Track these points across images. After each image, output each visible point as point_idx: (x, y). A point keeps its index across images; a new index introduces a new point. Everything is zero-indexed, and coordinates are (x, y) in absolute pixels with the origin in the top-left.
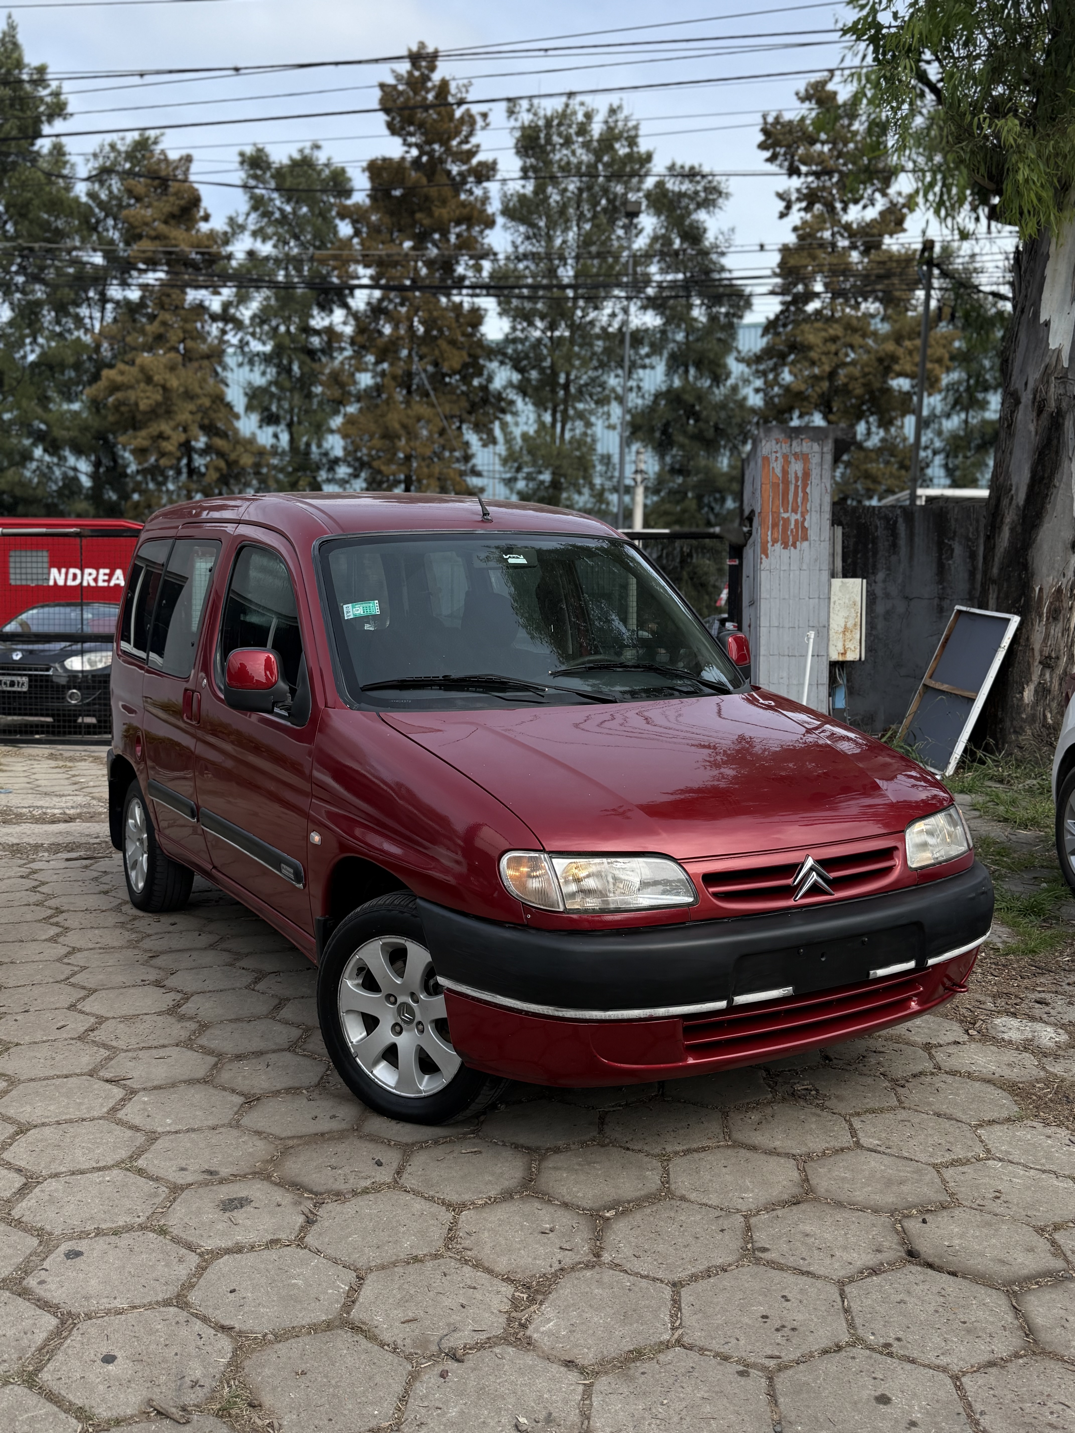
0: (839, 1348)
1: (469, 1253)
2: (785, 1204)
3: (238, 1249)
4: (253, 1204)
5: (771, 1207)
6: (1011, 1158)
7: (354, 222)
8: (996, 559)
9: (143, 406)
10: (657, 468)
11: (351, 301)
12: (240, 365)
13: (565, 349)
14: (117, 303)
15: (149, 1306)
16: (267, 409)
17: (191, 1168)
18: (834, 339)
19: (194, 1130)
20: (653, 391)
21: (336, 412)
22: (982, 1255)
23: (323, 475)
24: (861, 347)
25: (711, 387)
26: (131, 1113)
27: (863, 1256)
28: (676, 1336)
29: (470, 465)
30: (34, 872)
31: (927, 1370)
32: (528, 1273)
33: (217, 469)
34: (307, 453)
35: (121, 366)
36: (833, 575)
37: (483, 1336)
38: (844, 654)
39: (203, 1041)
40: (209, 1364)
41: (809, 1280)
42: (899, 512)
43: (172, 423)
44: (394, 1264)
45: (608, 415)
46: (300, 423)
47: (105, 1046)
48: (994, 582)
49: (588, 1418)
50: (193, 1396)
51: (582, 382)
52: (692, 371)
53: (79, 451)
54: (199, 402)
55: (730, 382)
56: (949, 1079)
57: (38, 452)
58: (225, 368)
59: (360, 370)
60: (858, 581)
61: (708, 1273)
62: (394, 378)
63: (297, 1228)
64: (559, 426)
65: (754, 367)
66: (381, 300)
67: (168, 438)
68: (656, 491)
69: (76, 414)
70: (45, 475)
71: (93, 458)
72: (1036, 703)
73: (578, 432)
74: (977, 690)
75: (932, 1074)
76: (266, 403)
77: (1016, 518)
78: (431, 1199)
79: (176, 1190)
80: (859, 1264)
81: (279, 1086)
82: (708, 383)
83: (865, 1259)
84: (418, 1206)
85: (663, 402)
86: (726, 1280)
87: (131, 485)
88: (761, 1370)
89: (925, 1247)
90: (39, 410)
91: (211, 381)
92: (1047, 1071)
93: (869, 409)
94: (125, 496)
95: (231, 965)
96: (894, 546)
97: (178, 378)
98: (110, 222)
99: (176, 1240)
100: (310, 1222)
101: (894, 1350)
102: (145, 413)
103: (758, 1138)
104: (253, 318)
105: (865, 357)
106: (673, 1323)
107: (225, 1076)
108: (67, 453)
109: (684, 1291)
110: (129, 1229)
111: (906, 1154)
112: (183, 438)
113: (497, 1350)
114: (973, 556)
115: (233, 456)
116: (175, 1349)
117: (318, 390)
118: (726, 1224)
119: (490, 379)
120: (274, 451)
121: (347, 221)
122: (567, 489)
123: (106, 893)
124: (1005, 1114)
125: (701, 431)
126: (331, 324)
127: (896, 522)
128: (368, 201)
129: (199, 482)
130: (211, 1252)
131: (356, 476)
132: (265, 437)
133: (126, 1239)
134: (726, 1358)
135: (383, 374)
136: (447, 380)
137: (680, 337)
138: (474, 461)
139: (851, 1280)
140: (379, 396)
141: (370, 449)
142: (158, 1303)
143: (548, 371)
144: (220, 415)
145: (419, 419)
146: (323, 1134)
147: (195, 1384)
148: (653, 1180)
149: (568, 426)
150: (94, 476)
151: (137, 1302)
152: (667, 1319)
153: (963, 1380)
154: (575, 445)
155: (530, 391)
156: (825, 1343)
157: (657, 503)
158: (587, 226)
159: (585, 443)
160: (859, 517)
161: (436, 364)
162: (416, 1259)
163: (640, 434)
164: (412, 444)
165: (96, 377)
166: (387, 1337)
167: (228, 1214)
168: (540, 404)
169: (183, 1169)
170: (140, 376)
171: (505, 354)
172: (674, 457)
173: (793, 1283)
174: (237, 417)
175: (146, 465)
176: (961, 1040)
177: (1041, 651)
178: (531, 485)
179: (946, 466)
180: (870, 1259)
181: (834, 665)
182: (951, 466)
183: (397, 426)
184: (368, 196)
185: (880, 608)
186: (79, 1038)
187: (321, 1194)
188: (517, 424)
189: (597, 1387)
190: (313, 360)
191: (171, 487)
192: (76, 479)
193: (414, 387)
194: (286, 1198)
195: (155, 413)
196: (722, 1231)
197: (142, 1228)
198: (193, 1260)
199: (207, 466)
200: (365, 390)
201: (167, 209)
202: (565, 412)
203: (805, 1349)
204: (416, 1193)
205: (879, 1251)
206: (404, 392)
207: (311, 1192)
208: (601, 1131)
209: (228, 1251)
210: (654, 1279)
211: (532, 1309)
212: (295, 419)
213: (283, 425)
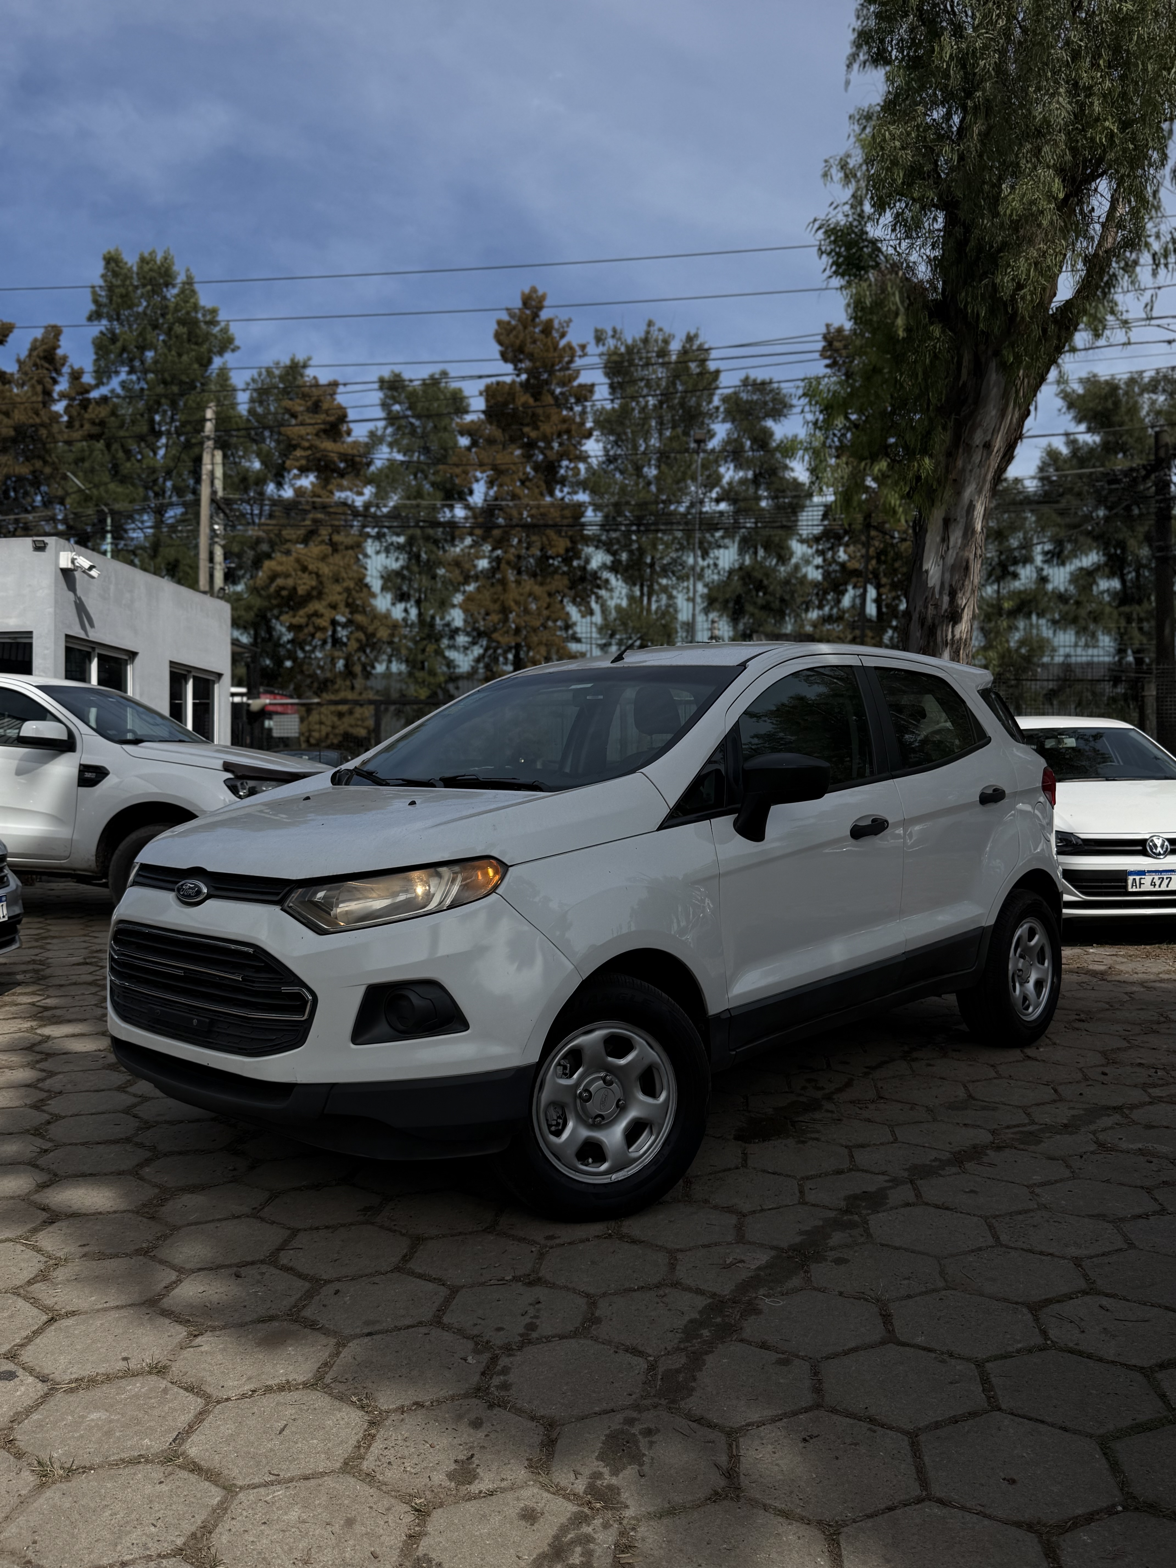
7: (471, 436)
9: (301, 591)
11: (469, 499)
12: (378, 553)
14: (273, 501)
16: (400, 588)
20: (727, 568)
21: (458, 590)
23: (445, 642)
25: (777, 565)
29: (570, 632)
33: (358, 640)
34: (432, 625)
35: (280, 557)
43: (324, 603)
45: (686, 588)
46: (427, 599)
51: (665, 562)
52: (761, 553)
54: (345, 584)
55: (794, 561)
58: (366, 556)
59: (477, 556)
62: (506, 561)
64: (646, 598)
65: (815, 547)
66: (495, 498)
67: (318, 615)
73: (663, 603)
76: (399, 584)
82: (774, 562)
85: (736, 578)
87: (283, 654)
91: (354, 567)
94: (279, 662)
97: (328, 566)
98: (268, 434)
102: (302, 596)
104: (389, 514)
112: (330, 614)
115: (371, 629)
117: (441, 572)
119: (588, 561)
120: (406, 623)
121: (466, 435)
125: (769, 602)
126: (453, 517)
128: (482, 418)
129: (342, 650)
131: (474, 643)
132: (398, 613)
135: (497, 558)
136: (552, 562)
137: (750, 525)
138: (574, 629)
140: (493, 576)
141: (488, 621)
143: (636, 553)
144: (362, 595)
145: (529, 595)
149: (654, 599)
154: (660, 614)
155: (621, 569)
158: (668, 433)
159: (668, 612)
161: (542, 548)
163: (717, 605)
165: (258, 567)
168: (630, 580)
170: (296, 566)
171: (600, 541)
174: (374, 596)
183: (511, 603)
184: (483, 414)
188: (612, 598)
190: (438, 547)
191: (318, 655)
193: (524, 569)
195: (310, 596)
199: (348, 637)
200: (482, 572)
201: (319, 425)
202: (651, 587)
206: (515, 573)
212: (423, 596)
213: (412, 602)
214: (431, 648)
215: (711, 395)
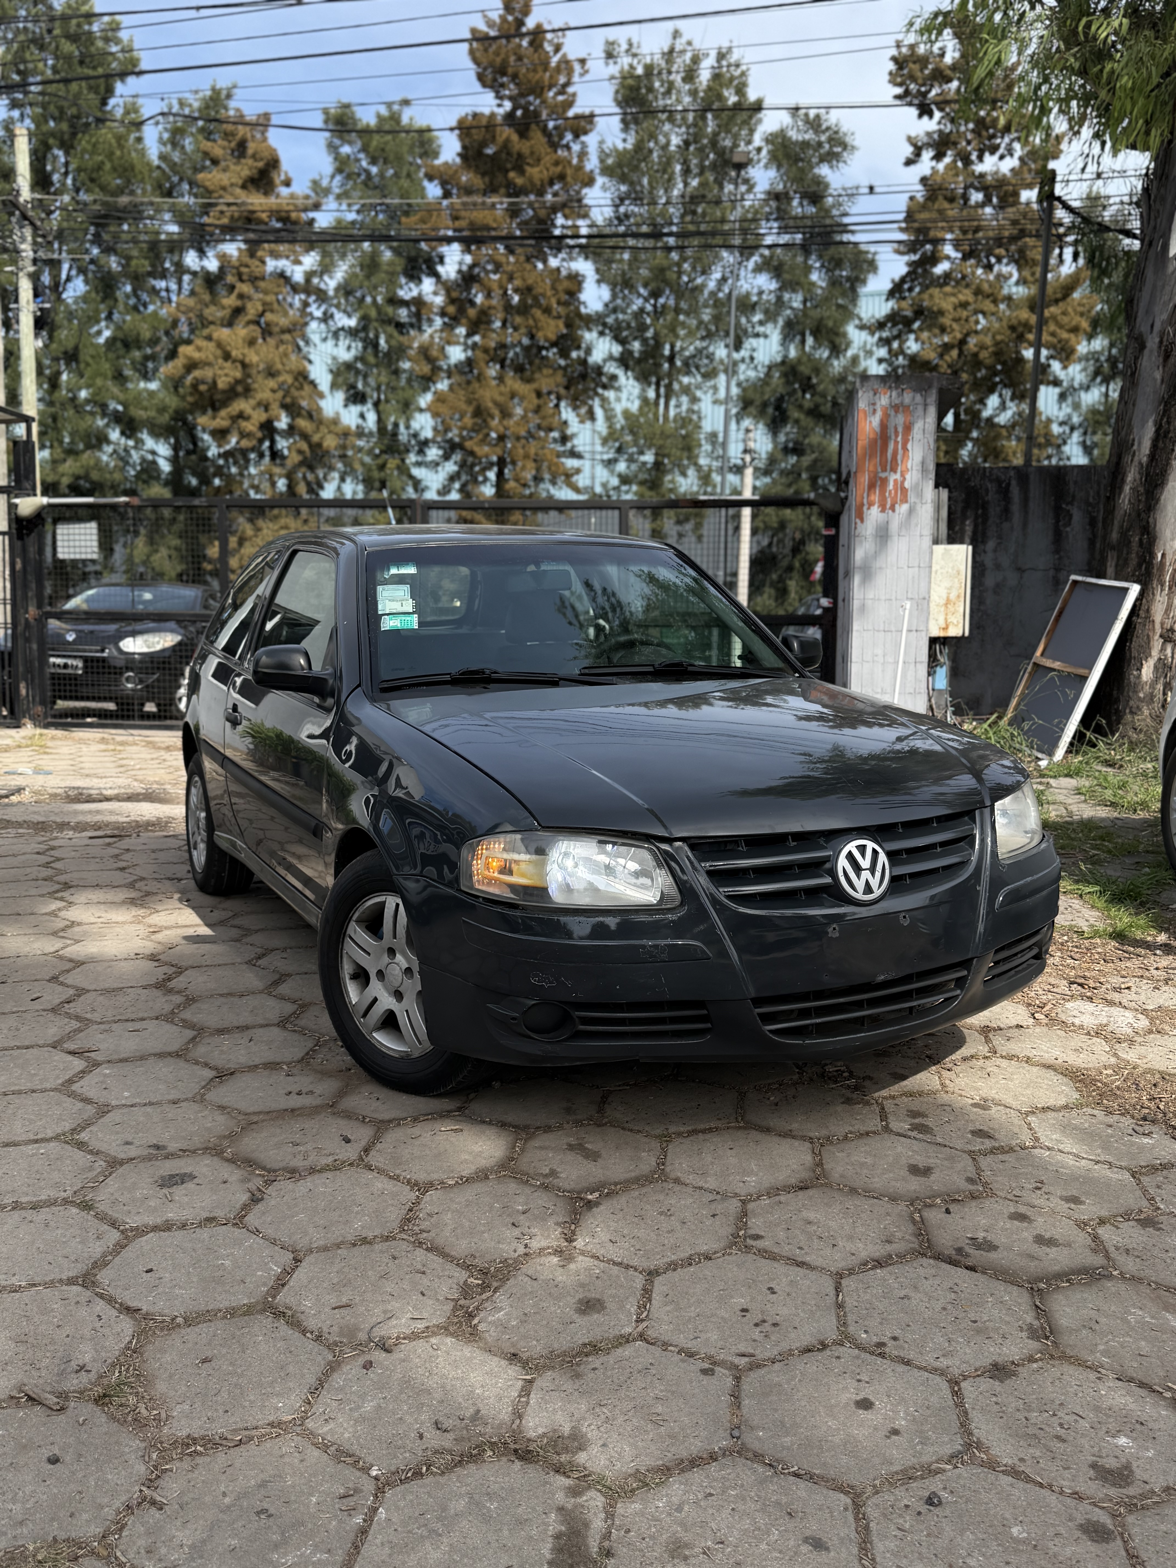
0: (824, 1346)
1: (425, 1235)
2: (789, 1189)
3: (167, 1227)
4: (196, 1181)
5: (774, 1192)
6: (1061, 1147)
7: (444, 184)
8: (1116, 522)
9: (222, 384)
10: (770, 447)
11: (440, 269)
12: (325, 340)
13: (669, 317)
14: (194, 274)
15: (50, 1284)
16: (353, 387)
17: (137, 1142)
18: (964, 305)
19: (151, 1104)
20: (767, 363)
21: (426, 389)
22: (1010, 1249)
23: (412, 458)
24: (993, 314)
25: (829, 358)
26: (88, 1086)
27: (870, 1247)
28: (640, 1329)
29: (569, 445)
30: (53, 848)
31: (922, 1373)
32: (488, 1257)
33: (300, 452)
34: (395, 434)
35: (200, 342)
36: (936, 542)
37: (421, 1325)
38: (946, 629)
39: (187, 1015)
40: (103, 1347)
41: (801, 1271)
42: (1012, 473)
43: (252, 402)
44: (338, 1246)
45: (715, 389)
46: (387, 401)
47: (78, 1018)
48: (1113, 548)
49: (520, 1417)
50: (75, 1382)
51: (687, 353)
52: (810, 341)
53: (156, 433)
54: (281, 379)
55: (850, 353)
56: (1004, 1063)
57: (115, 435)
58: (307, 342)
59: (449, 343)
60: (963, 547)
61: (689, 1262)
62: (486, 351)
63: (238, 1206)
64: (662, 401)
65: (877, 336)
66: (472, 267)
67: (247, 418)
68: (767, 472)
69: (152, 394)
70: (123, 458)
71: (172, 441)
72: (1156, 680)
73: (684, 407)
74: (1090, 667)
75: (986, 1058)
76: (352, 380)
77: (1138, 476)
78: (396, 1178)
79: (115, 1163)
80: (864, 1255)
81: (257, 1061)
82: (826, 354)
83: (868, 1249)
84: (380, 1185)
85: (777, 375)
86: (707, 1269)
87: (212, 470)
88: (730, 1369)
89: (945, 1240)
90: (115, 390)
91: (293, 357)
92: (1118, 1057)
93: (1001, 381)
94: (205, 480)
95: (237, 940)
96: (1006, 512)
97: (257, 353)
98: (186, 187)
99: (102, 1217)
100: (255, 1199)
101: (887, 1350)
102: (224, 392)
103: (774, 1121)
104: (337, 289)
105: (997, 325)
106: (639, 1315)
107: (201, 1051)
108: (145, 436)
109: (658, 1281)
110: (51, 1203)
111: (940, 1140)
112: (263, 417)
113: (434, 1340)
114: (1093, 522)
115: (316, 438)
116: (67, 1330)
117: (406, 365)
118: (719, 1208)
119: (589, 351)
120: (360, 433)
121: (436, 182)
122: (671, 471)
123: (122, 869)
124: (1062, 1101)
125: (817, 406)
126: (420, 294)
127: (1009, 485)
128: (458, 160)
129: (282, 465)
130: (137, 1228)
131: (446, 457)
132: (350, 417)
133: (45, 1214)
134: (691, 1355)
135: (475, 346)
136: (544, 353)
137: (797, 304)
138: (576, 442)
139: (851, 1272)
140: (471, 371)
141: (462, 428)
142: (61, 1281)
143: (652, 342)
144: (303, 393)
145: (513, 395)
146: (293, 1110)
147: (81, 1368)
148: (648, 1162)
149: (673, 402)
150: (174, 460)
151: (37, 1280)
152: (633, 1310)
153: (963, 1385)
154: (680, 422)
155: (631, 363)
156: (807, 1340)
157: (767, 485)
158: (695, 183)
159: (691, 420)
160: (969, 480)
161: (532, 337)
162: (365, 1241)
163: (752, 410)
164: (505, 422)
165: (172, 355)
166: (312, 1323)
167: (165, 1191)
168: (643, 378)
169: (127, 1143)
170: (219, 352)
171: (605, 325)
172: (787, 434)
173: (783, 1275)
174: (322, 396)
175: (228, 447)
176: (1024, 1024)
177: (1162, 624)
178: (634, 467)
179: (1083, 444)
180: (878, 1250)
181: (933, 641)
182: (1088, 443)
183: (490, 404)
184: (459, 155)
185: (989, 581)
186: (53, 1010)
187: (275, 1171)
188: (618, 400)
189: (538, 1383)
190: (402, 333)
191: (253, 470)
192: (154, 463)
193: (508, 362)
194: (233, 1174)
195: (234, 392)
196: (714, 1216)
197: (66, 1202)
198: (114, 1236)
199: (289, 448)
200: (456, 366)
201: (246, 173)
202: (669, 387)
203: (785, 1346)
204: (380, 1171)
205: (889, 1242)
206: (498, 367)
207: (264, 1168)
208: (600, 1111)
209: (155, 1228)
210: (627, 1267)
211: (484, 1296)
212: (382, 397)
213: (369, 405)
214: (392, 463)
215: (752, 131)
